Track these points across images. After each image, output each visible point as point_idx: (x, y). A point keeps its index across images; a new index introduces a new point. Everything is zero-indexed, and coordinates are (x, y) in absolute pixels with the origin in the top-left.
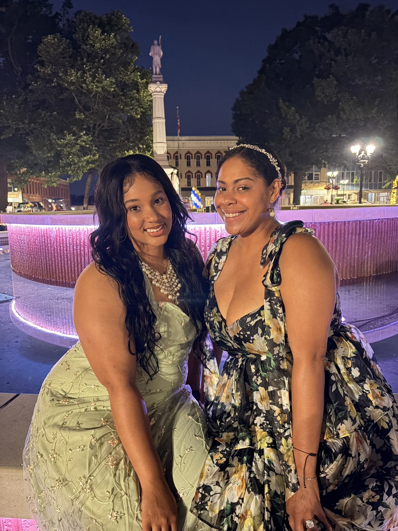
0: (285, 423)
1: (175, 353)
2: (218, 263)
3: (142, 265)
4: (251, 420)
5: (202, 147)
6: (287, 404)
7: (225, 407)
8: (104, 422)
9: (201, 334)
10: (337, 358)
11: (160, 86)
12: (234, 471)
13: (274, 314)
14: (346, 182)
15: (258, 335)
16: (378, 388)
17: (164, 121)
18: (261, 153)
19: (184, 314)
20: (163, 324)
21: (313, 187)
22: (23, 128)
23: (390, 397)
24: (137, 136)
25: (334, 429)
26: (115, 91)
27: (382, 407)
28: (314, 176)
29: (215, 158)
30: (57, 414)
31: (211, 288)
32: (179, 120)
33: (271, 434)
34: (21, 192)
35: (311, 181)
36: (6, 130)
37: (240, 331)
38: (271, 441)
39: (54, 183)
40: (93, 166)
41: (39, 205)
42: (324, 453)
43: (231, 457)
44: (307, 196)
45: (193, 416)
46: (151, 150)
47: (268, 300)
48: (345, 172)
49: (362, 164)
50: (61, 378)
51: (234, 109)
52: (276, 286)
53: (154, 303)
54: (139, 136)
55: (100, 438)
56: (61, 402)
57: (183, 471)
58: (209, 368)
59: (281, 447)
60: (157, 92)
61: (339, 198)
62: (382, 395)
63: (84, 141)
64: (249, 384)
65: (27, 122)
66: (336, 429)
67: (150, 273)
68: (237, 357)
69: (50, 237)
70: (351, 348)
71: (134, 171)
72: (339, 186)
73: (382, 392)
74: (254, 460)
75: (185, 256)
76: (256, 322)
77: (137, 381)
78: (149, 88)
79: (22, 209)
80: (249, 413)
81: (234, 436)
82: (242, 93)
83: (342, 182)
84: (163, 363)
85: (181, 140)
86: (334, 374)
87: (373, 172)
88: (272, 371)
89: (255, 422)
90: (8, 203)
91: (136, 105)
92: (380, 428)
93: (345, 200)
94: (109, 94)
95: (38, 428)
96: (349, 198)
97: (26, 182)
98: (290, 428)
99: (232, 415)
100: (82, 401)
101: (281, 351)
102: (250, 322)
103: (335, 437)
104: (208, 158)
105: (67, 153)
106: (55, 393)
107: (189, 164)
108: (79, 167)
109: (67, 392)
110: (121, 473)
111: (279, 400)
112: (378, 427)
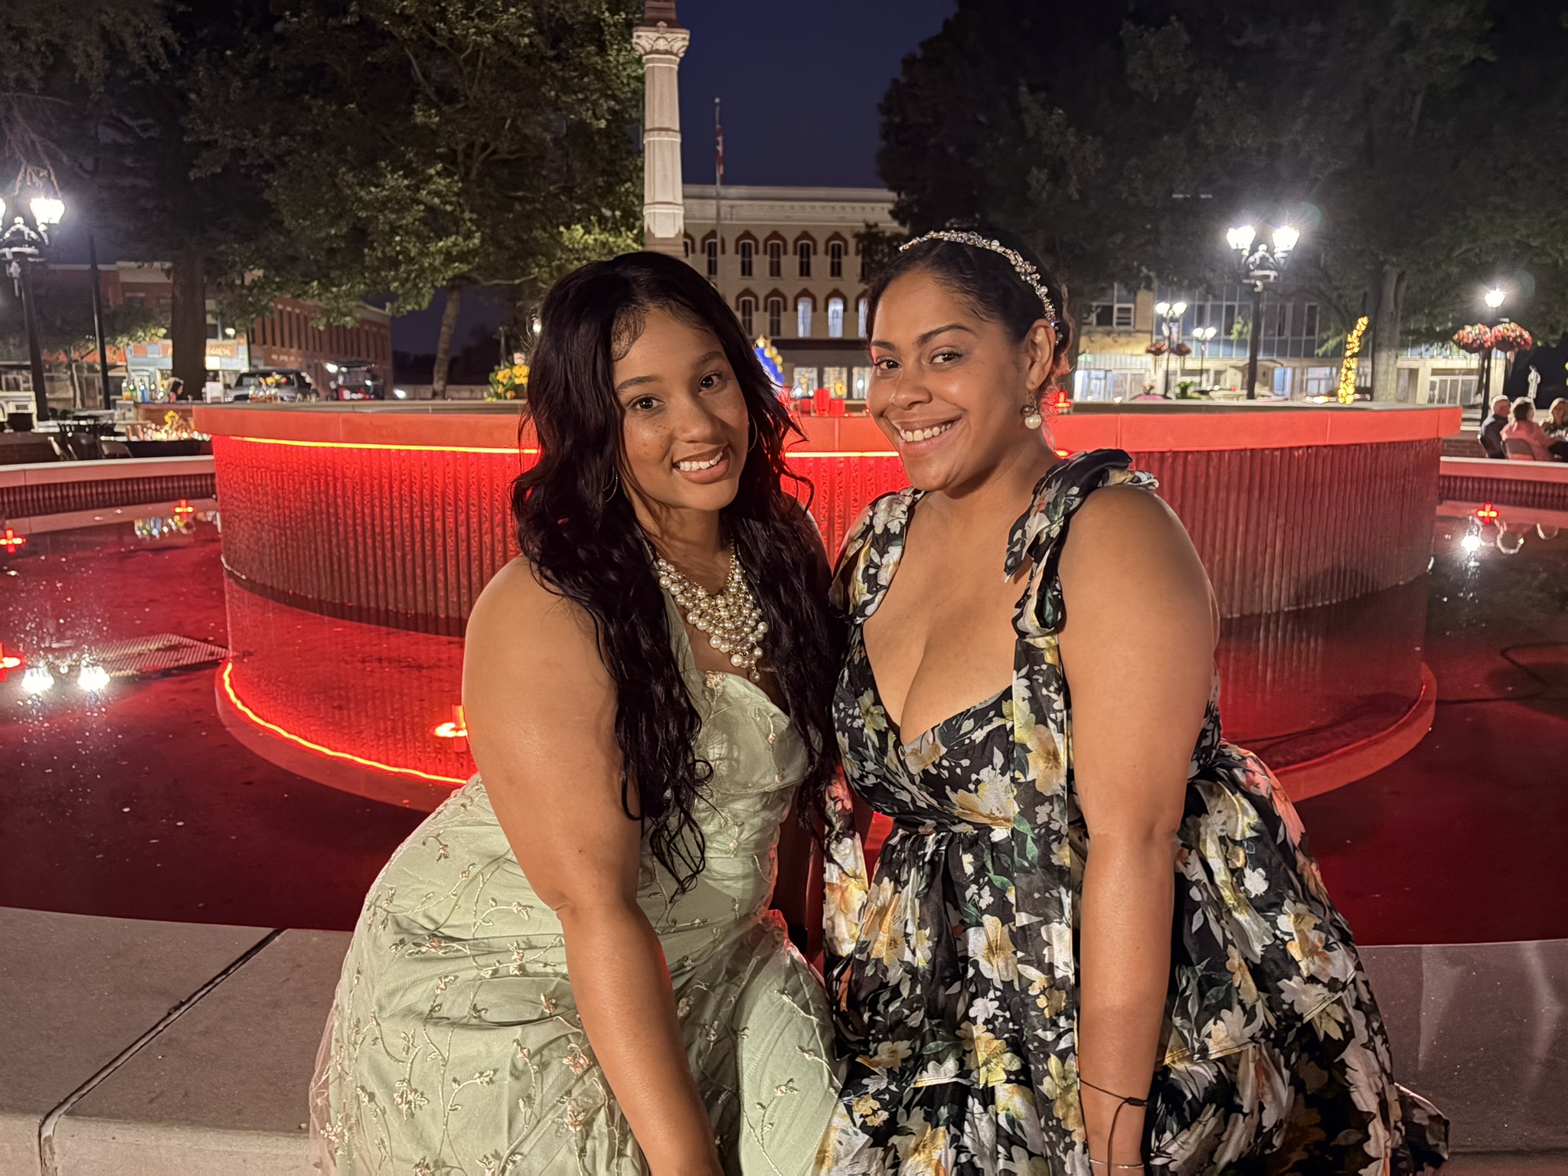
0: (1058, 1015)
1: (747, 818)
2: (878, 567)
3: (660, 567)
4: (961, 1008)
5: (788, 218)
6: (1066, 964)
7: (886, 970)
8: (549, 1008)
9: (822, 765)
10: (1205, 841)
11: (667, 35)
12: (912, 1145)
13: (1040, 712)
14: (1210, 332)
15: (993, 769)
16: (1316, 927)
17: (678, 139)
18: (990, 251)
19: (775, 709)
20: (719, 736)
21: (1111, 347)
22: (253, 148)
23: (1348, 954)
24: (595, 183)
25: (1195, 1035)
26: (531, 43)
27: (1326, 981)
28: (1115, 314)
29: (826, 253)
30: (415, 983)
31: (857, 637)
32: (720, 139)
33: (1016, 1046)
34: (244, 341)
35: (1108, 328)
36: (205, 155)
37: (941, 758)
38: (1016, 1066)
39: (345, 315)
40: (465, 268)
41: (301, 379)
42: (1162, 1102)
43: (901, 1110)
44: (1094, 373)
45: (794, 994)
46: (638, 224)
47: (1024, 671)
48: (1209, 305)
49: (1258, 283)
50: (422, 882)
51: (886, 109)
52: (1048, 634)
53: (692, 678)
54: (600, 181)
55: (540, 1051)
56: (424, 949)
57: (769, 1147)
58: (839, 861)
59: (1047, 1080)
60: (657, 52)
61: (1188, 379)
62: (1328, 947)
63: (438, 194)
64: (957, 907)
65: (266, 129)
66: (1199, 1035)
67: (682, 593)
68: (921, 830)
69: (344, 477)
70: (1245, 812)
71: (642, 298)
72: (1188, 345)
73: (1327, 939)
74: (968, 1116)
75: (783, 540)
76: (989, 733)
77: (639, 893)
78: (634, 40)
79: (251, 392)
80: (956, 988)
81: (910, 1052)
82: (909, 63)
83: (1197, 332)
84: (715, 845)
85: (725, 198)
86: (1198, 883)
87: (1290, 305)
88: (1026, 872)
89: (972, 1013)
90: (206, 372)
91: (596, 90)
92: (1322, 1036)
93: (1205, 387)
94: (514, 53)
95: (359, 1021)
96: (1217, 382)
97: (262, 310)
98: (1071, 1030)
99: (905, 993)
100: (484, 949)
101: (1055, 815)
102: (971, 731)
103: (1197, 1056)
104: (805, 253)
105: (387, 228)
106: (405, 924)
107: (747, 270)
108: (422, 270)
109: (441, 921)
110: (600, 1146)
111: (1046, 951)
112: (1315, 1035)
